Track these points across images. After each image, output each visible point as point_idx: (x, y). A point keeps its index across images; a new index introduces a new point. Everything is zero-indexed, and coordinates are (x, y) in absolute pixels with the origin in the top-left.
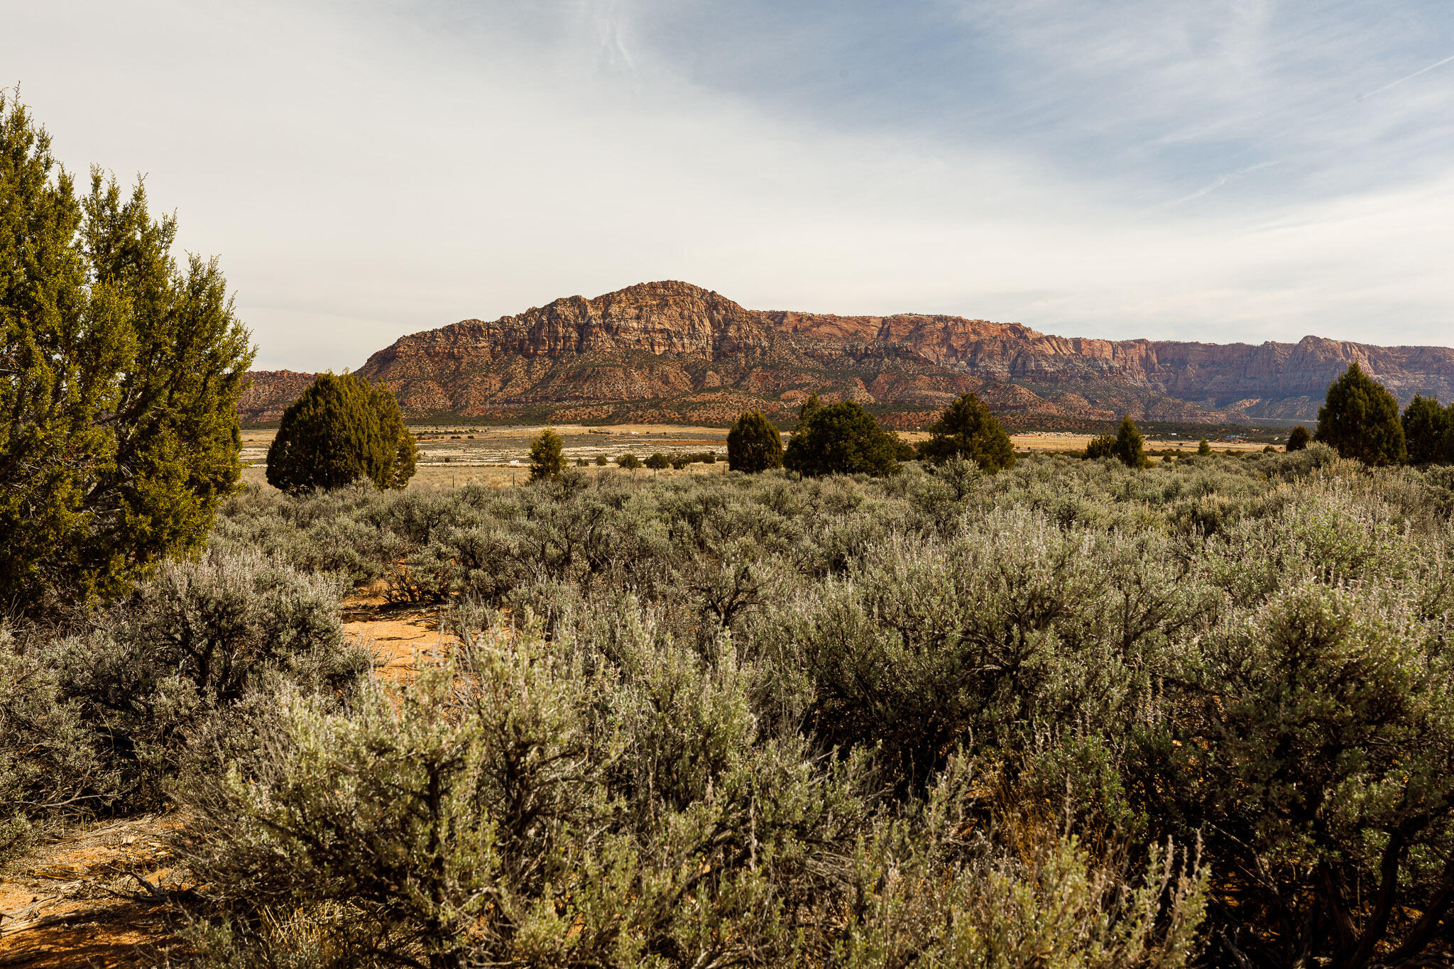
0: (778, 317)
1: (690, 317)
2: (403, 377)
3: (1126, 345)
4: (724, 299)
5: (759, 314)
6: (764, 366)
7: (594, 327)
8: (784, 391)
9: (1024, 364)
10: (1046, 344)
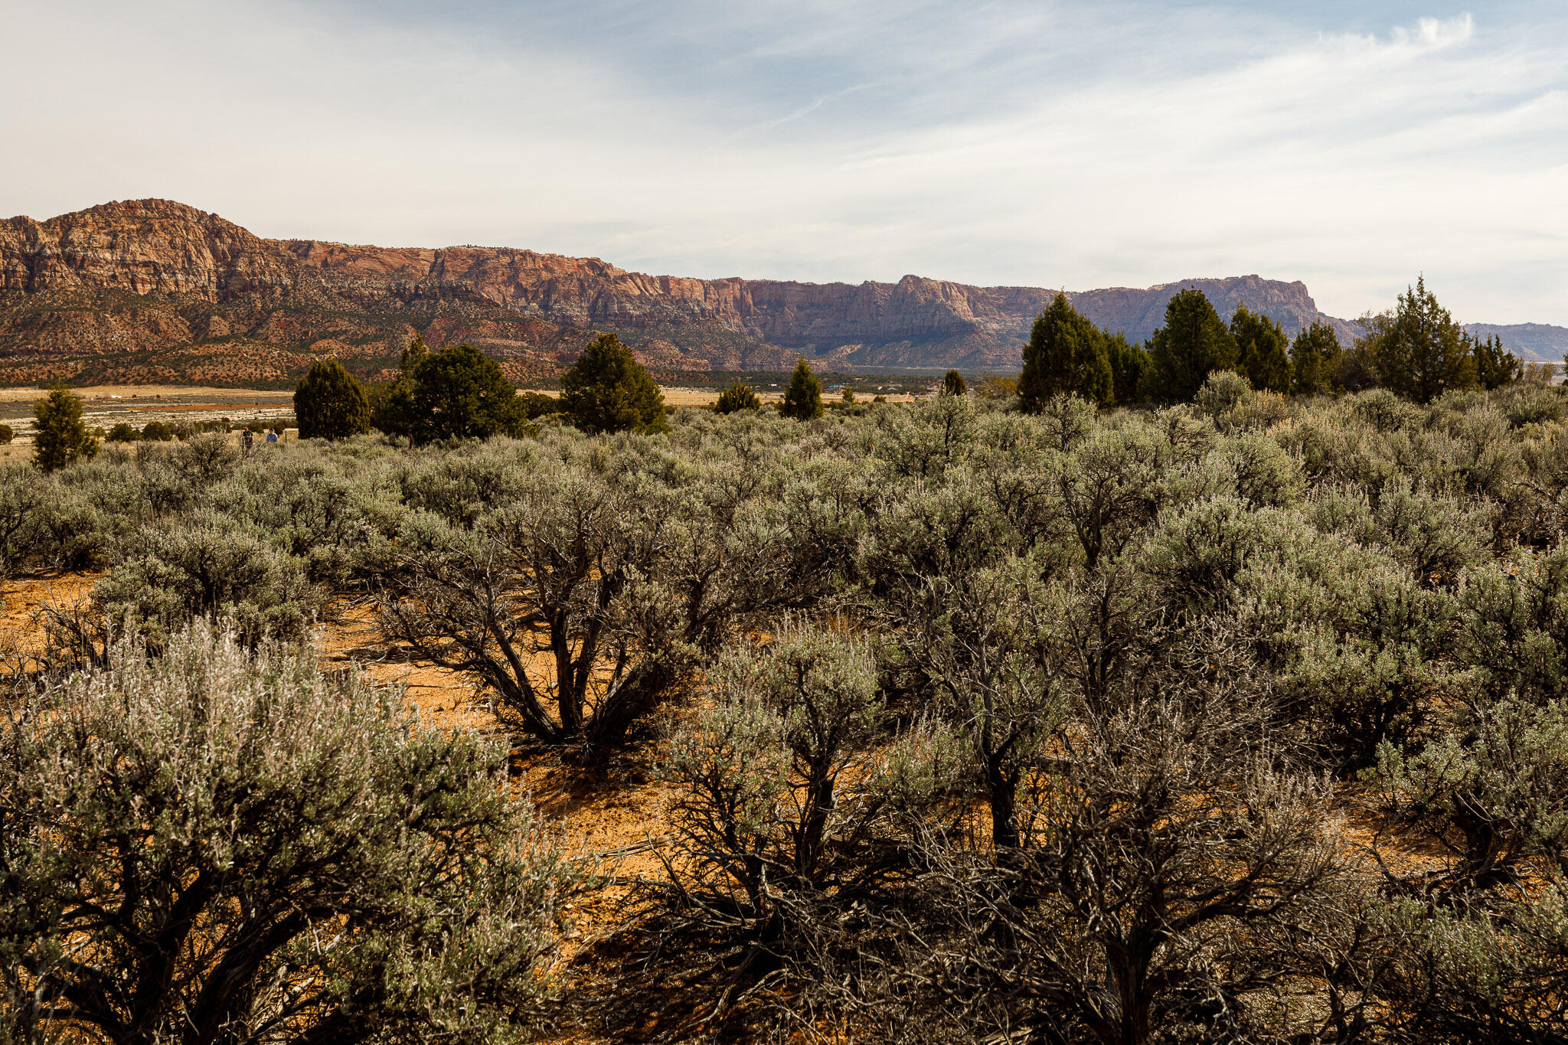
0: (302, 248)
1: (184, 246)
3: (718, 285)
4: (229, 224)
5: (277, 243)
6: (287, 309)
7: (49, 258)
8: (314, 341)
9: (606, 306)
10: (630, 284)
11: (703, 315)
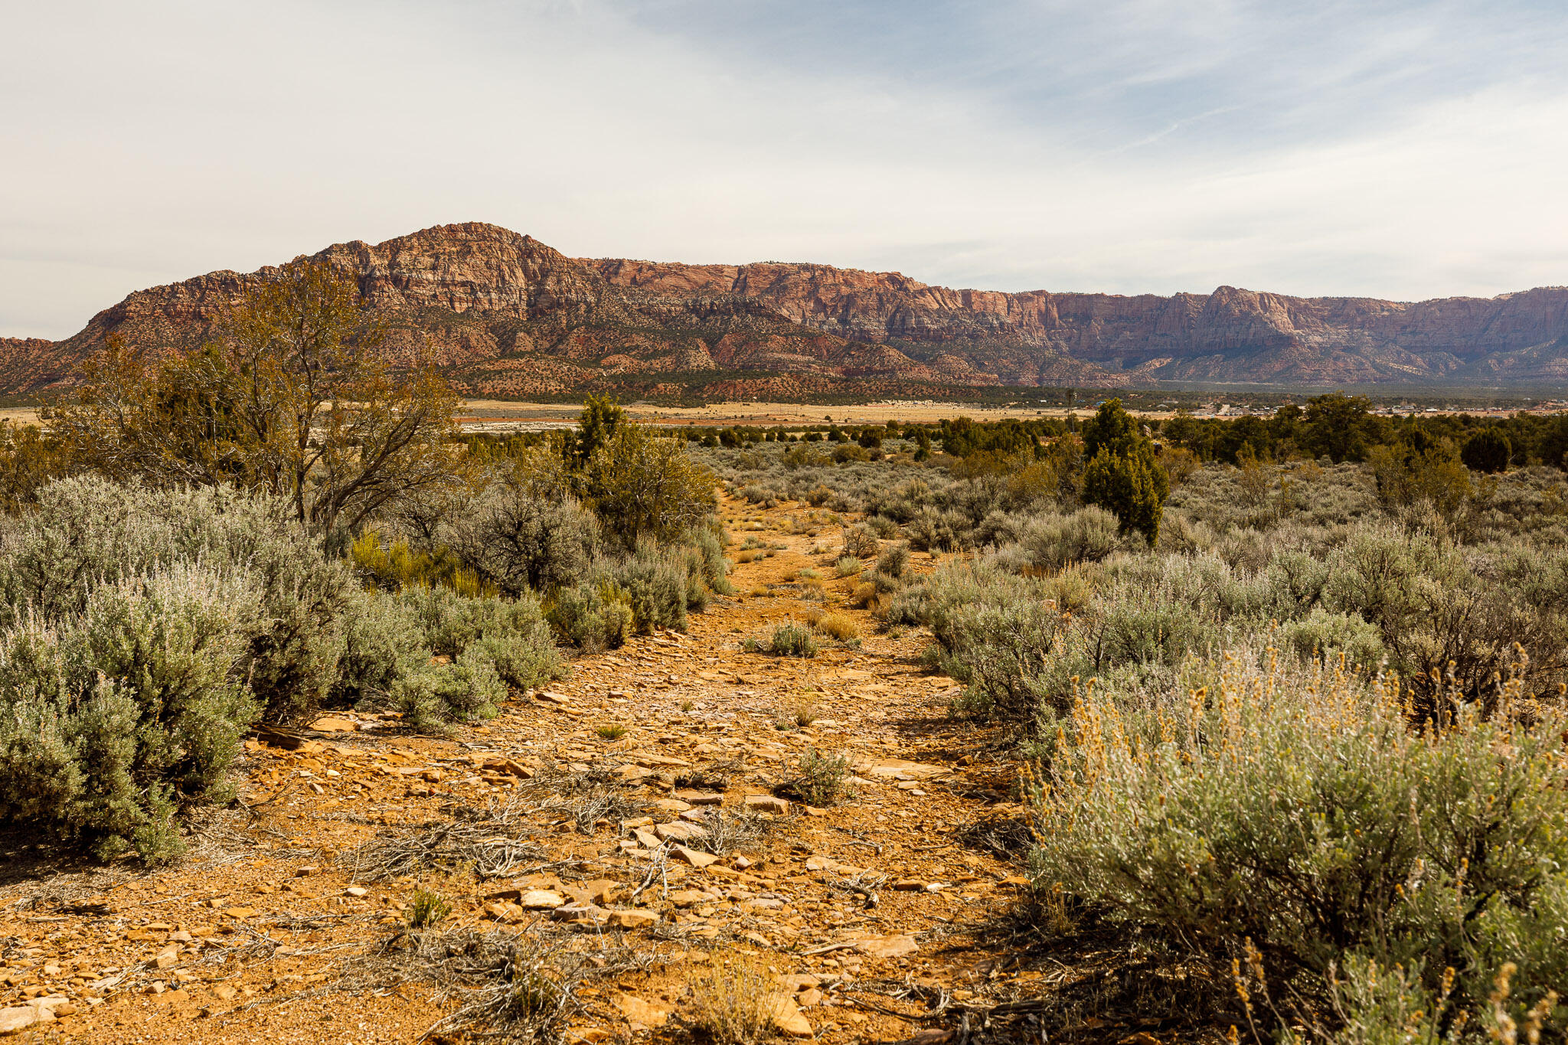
0: (611, 267)
1: (499, 267)
2: (135, 342)
3: (1022, 298)
4: (540, 245)
5: (584, 262)
6: (588, 325)
7: (378, 279)
8: (606, 356)
9: (903, 320)
10: (929, 296)
11: (1002, 329)
